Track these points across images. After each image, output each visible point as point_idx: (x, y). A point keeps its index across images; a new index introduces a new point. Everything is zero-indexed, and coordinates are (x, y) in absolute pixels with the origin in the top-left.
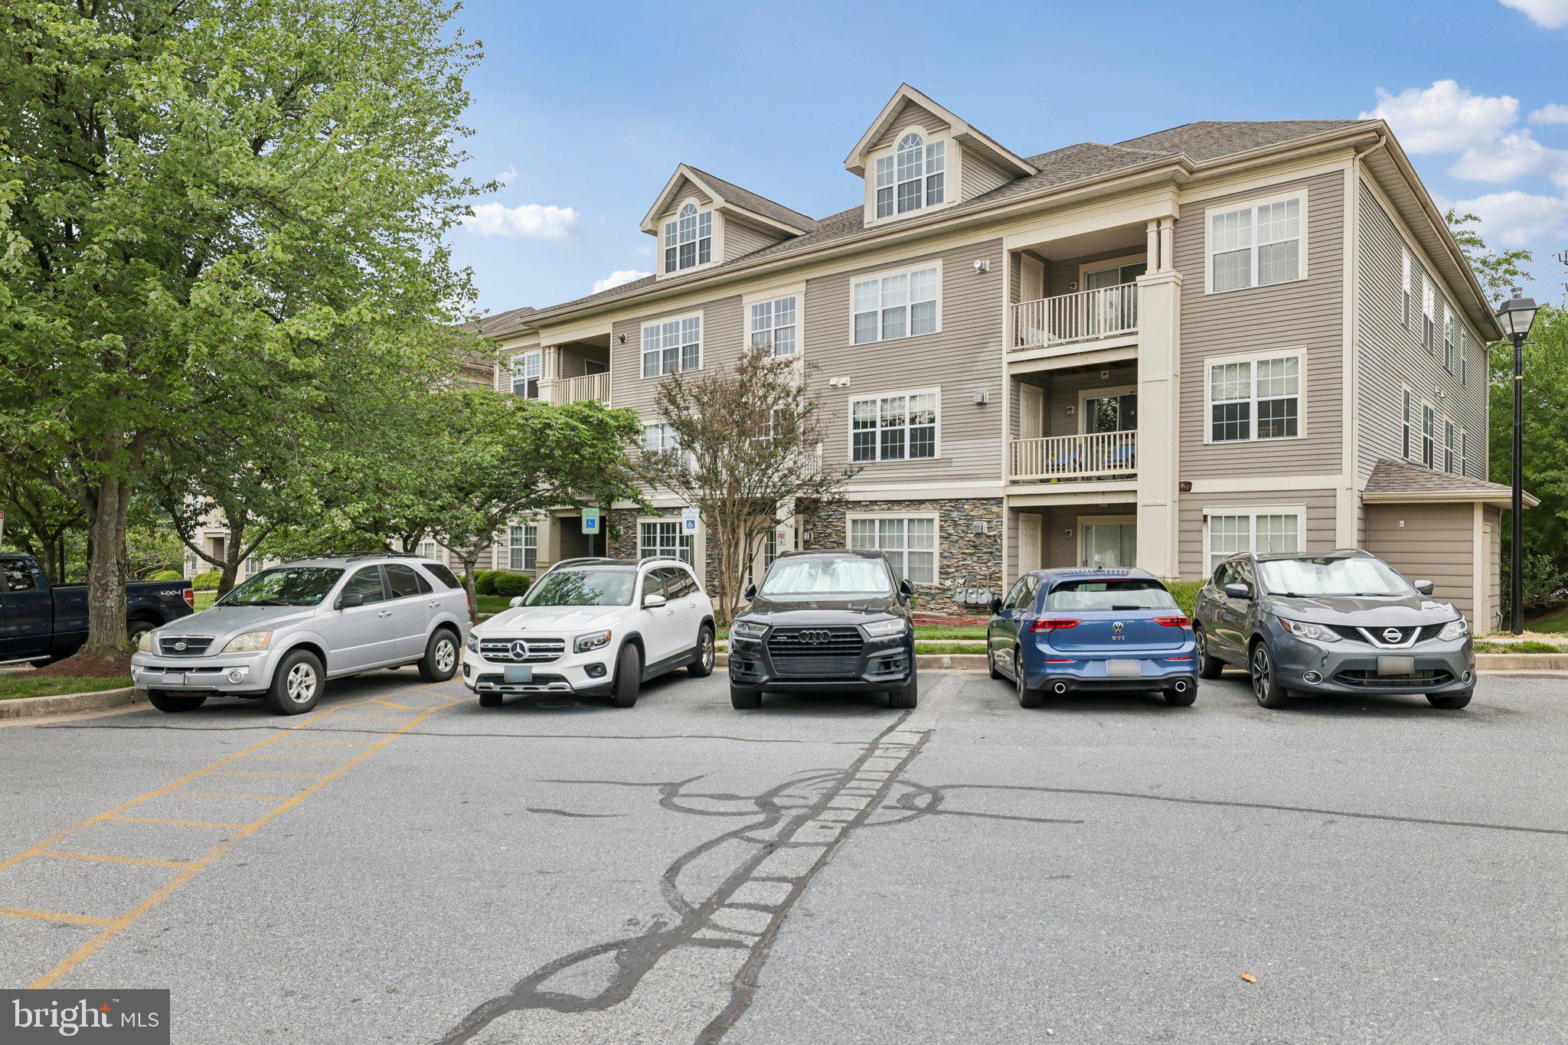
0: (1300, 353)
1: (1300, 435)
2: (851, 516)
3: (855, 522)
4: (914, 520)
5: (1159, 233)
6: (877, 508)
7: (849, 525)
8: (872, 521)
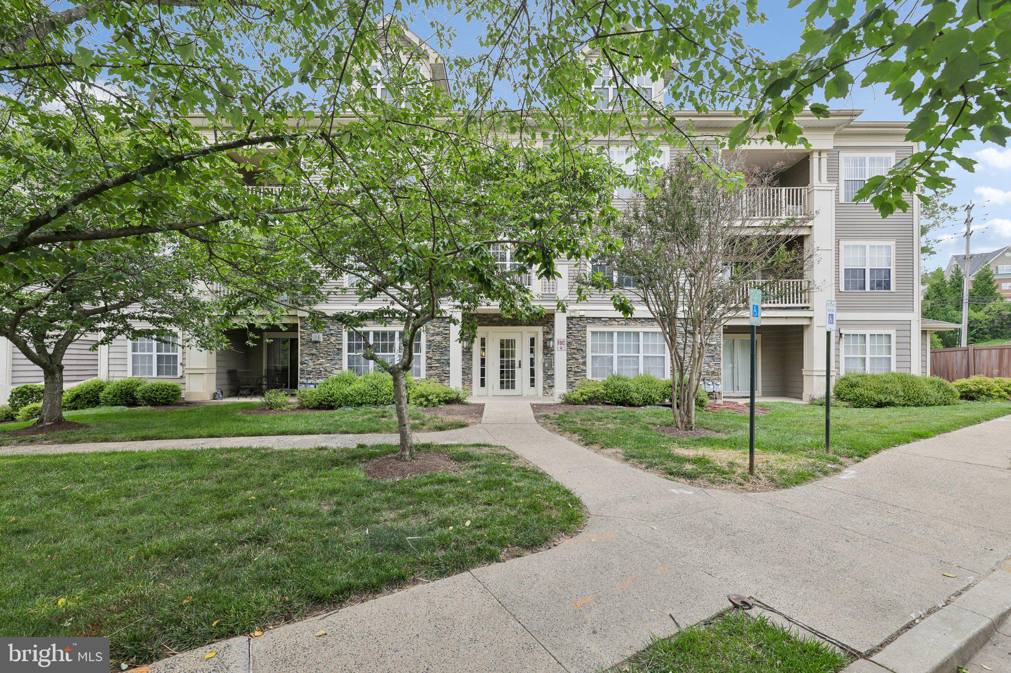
0: (892, 243)
1: (892, 290)
2: (590, 329)
3: (593, 333)
4: (648, 333)
5: (820, 159)
6: (616, 323)
7: (589, 336)
8: (612, 333)
